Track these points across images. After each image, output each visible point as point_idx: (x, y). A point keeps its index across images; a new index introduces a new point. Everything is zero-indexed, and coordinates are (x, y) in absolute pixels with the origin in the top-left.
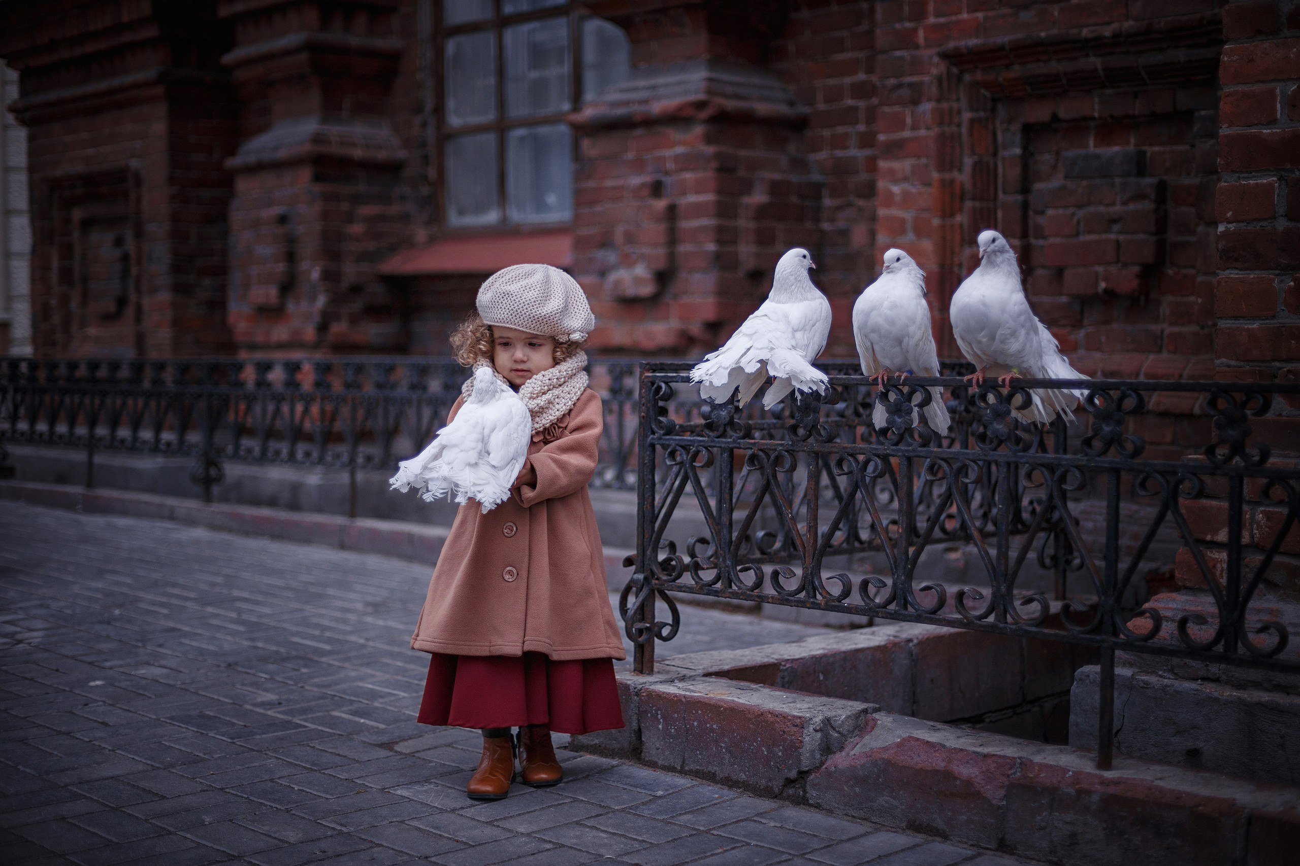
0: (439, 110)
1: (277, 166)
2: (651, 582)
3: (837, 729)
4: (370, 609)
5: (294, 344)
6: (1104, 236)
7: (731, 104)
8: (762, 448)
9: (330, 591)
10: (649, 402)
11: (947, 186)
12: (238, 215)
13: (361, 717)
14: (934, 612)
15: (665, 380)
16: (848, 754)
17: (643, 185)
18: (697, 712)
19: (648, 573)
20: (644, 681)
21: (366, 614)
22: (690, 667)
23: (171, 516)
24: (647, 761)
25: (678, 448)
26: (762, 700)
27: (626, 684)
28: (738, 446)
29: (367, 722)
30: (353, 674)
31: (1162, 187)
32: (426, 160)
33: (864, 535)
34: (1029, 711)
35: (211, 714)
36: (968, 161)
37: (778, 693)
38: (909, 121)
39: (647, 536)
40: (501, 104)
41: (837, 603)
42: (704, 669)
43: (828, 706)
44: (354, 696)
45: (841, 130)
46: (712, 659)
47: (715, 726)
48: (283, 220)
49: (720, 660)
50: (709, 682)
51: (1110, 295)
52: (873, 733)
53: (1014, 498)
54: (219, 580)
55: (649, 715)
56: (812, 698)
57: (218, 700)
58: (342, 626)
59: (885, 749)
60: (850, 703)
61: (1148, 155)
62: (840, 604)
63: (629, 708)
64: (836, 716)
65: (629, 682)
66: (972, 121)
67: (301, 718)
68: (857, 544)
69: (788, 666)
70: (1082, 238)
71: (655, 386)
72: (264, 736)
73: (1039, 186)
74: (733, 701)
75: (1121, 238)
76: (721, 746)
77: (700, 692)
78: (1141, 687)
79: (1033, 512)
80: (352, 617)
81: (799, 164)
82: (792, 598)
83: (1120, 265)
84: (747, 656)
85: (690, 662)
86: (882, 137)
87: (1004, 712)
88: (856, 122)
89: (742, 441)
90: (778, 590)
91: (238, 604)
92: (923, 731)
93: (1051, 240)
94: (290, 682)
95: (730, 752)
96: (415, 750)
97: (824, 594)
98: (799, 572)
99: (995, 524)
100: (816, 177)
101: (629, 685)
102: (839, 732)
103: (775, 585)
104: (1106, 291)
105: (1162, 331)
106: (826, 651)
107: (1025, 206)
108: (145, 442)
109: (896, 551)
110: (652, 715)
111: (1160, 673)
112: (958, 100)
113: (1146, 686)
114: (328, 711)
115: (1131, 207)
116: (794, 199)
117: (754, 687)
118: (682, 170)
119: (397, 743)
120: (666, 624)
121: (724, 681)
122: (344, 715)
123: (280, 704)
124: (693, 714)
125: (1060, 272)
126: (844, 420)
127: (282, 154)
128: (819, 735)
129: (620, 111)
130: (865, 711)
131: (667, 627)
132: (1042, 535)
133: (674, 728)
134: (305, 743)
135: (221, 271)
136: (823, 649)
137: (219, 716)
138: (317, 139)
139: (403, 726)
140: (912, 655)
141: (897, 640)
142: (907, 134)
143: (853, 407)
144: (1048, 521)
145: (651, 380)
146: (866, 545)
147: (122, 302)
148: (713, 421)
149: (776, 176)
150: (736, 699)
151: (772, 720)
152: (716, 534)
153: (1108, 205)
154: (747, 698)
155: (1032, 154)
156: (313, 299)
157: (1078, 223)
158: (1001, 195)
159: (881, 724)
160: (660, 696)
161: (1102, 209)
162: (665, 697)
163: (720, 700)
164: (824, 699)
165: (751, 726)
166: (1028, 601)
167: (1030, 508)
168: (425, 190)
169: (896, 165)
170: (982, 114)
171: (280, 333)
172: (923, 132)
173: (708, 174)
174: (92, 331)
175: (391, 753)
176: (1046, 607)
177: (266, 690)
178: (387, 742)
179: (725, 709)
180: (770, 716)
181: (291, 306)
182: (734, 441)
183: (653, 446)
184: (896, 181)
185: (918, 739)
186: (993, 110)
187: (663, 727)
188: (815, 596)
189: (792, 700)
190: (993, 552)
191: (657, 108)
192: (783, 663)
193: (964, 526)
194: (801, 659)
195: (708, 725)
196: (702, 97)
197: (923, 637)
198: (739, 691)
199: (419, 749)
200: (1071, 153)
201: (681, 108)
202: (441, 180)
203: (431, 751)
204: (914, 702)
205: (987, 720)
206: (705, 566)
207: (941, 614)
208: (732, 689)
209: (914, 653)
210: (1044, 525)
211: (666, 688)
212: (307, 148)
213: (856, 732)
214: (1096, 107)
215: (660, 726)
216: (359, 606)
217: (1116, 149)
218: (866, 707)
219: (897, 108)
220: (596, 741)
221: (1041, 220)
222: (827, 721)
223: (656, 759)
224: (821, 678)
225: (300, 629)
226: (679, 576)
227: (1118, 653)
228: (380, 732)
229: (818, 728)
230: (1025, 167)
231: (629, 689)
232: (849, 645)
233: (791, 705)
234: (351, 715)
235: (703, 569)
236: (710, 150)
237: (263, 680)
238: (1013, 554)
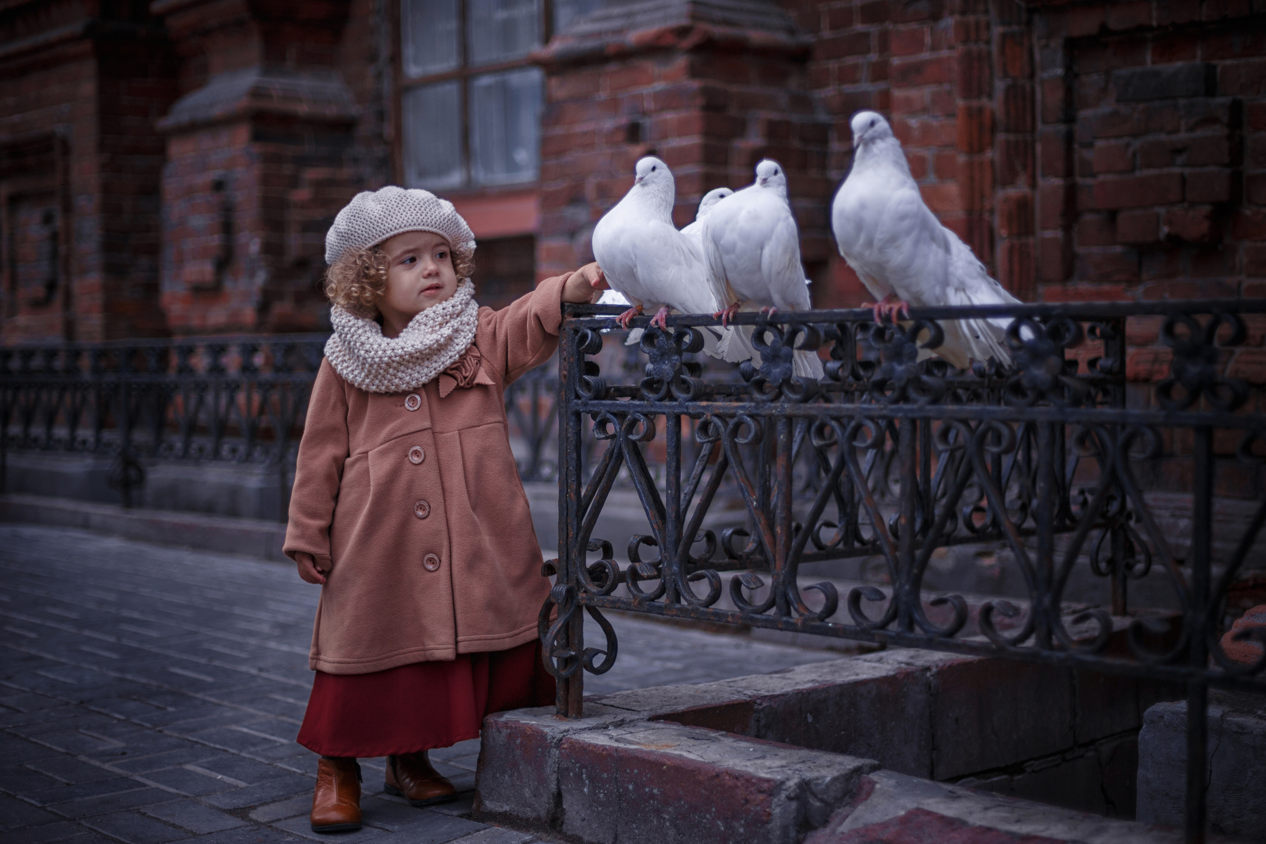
0: (396, 59)
1: (212, 125)
2: (577, 595)
3: (819, 796)
4: (277, 632)
5: (233, 326)
6: (1166, 170)
7: (719, 31)
8: (717, 412)
9: (238, 610)
10: (572, 356)
11: (974, 115)
12: (171, 184)
13: (219, 772)
14: (951, 634)
15: (592, 325)
16: (834, 832)
17: (618, 129)
18: (632, 771)
19: (573, 584)
20: (567, 728)
21: (270, 637)
22: (633, 708)
23: (86, 525)
24: (570, 836)
25: (609, 416)
26: (720, 754)
27: (542, 732)
28: (686, 410)
29: (226, 779)
30: (230, 714)
31: (1236, 108)
32: (381, 116)
33: (867, 534)
34: (1082, 756)
35: (32, 767)
36: (1000, 85)
37: (743, 744)
38: (928, 40)
39: (571, 534)
40: (465, 49)
41: (818, 623)
42: (651, 710)
43: (809, 764)
44: (220, 744)
45: (850, 60)
46: (664, 697)
47: (655, 791)
48: (219, 186)
49: (675, 698)
50: (653, 729)
51: (1175, 243)
52: (869, 801)
53: (1060, 486)
54: (112, 597)
55: (571, 774)
56: (788, 752)
57: (50, 749)
58: (237, 653)
59: (885, 825)
60: (840, 758)
61: (1219, 70)
62: (823, 624)
63: (546, 764)
64: (817, 779)
65: (546, 730)
66: (1004, 37)
67: (144, 773)
68: (857, 545)
69: (764, 704)
70: (1138, 174)
71: (579, 334)
72: (87, 798)
73: (1085, 114)
74: (681, 756)
75: (1187, 171)
76: (664, 819)
77: (638, 743)
78: (1235, 732)
79: (1085, 503)
80: (253, 641)
81: (801, 102)
82: (758, 616)
83: (1186, 205)
84: (712, 692)
85: (635, 701)
86: (896, 61)
87: (1050, 759)
88: (868, 51)
89: (691, 404)
90: (740, 605)
91: (124, 627)
92: (937, 800)
93: (1101, 178)
94: (148, 725)
95: (675, 826)
96: (275, 818)
97: (802, 610)
98: (768, 581)
99: (1035, 519)
100: (822, 117)
101: (546, 734)
102: (822, 800)
103: (736, 599)
104: (1169, 236)
105: (1239, 284)
106: (817, 684)
107: (1069, 139)
108: (59, 441)
109: (898, 554)
110: (575, 774)
111: (1260, 712)
112: (986, 12)
113: (1240, 731)
114: (181, 764)
115: (1199, 133)
116: (796, 143)
117: (714, 735)
118: (662, 109)
119: (254, 808)
120: (597, 652)
121: (674, 729)
122: (199, 770)
123: (124, 754)
124: (627, 773)
125: (1112, 215)
126: (838, 383)
127: (217, 111)
128: (794, 805)
129: (590, 44)
130: (858, 771)
131: (600, 655)
132: (1095, 533)
133: (603, 792)
134: (136, 808)
135: (154, 250)
136: (813, 681)
137: (40, 770)
138: (256, 93)
139: (269, 784)
140: (930, 688)
141: (910, 669)
142: (926, 55)
143: (850, 366)
144: (1104, 515)
145: (573, 326)
146: (869, 546)
147: (51, 286)
148: (653, 378)
149: (774, 116)
150: (685, 754)
151: (730, 783)
152: (659, 530)
153: (1170, 133)
154: (700, 752)
155: (1077, 76)
156: (252, 275)
157: (1134, 155)
158: (1040, 126)
159: (880, 789)
160: (585, 749)
161: (1163, 137)
162: (592, 751)
163: (665, 755)
164: (804, 753)
165: (703, 791)
166: (1083, 618)
167: (1081, 499)
168: (379, 151)
169: (914, 93)
170: (1015, 28)
171: (217, 315)
172: (944, 53)
173: (692, 114)
174: (22, 319)
175: (242, 823)
176: (1106, 624)
177: (114, 736)
178: (242, 806)
179: (669, 768)
180: (727, 778)
181: (229, 285)
182: (680, 405)
183: (578, 415)
184: (913, 113)
185: (929, 813)
186: (1029, 23)
187: (589, 791)
188: (789, 614)
189: (761, 755)
190: (1033, 556)
191: (632, 38)
192: (758, 701)
193: (995, 523)
194: (783, 695)
195: (647, 790)
196: (684, 22)
197: (945, 665)
198: (692, 742)
199: (280, 817)
200: (1124, 72)
201: (660, 36)
202: (398, 141)
203: (296, 819)
204: (934, 749)
205: (1029, 770)
206: (645, 574)
207: (960, 638)
208: (683, 738)
209: (932, 685)
210: (1099, 520)
211: (593, 738)
212: (244, 103)
213: (847, 799)
214: (1154, 14)
215: (586, 790)
216: (265, 628)
217: (1179, 64)
218: (860, 764)
219: (914, 26)
220: (506, 808)
221: (1088, 154)
222: (805, 786)
223: (581, 834)
224: (810, 720)
225: (185, 657)
226: (614, 587)
227: (1212, 691)
228: (237, 792)
229: (792, 795)
230: (1069, 91)
231: (546, 739)
232: (848, 676)
233: (759, 762)
234: (208, 769)
235: (643, 578)
236: (695, 84)
237: (115, 722)
238: (1059, 559)
